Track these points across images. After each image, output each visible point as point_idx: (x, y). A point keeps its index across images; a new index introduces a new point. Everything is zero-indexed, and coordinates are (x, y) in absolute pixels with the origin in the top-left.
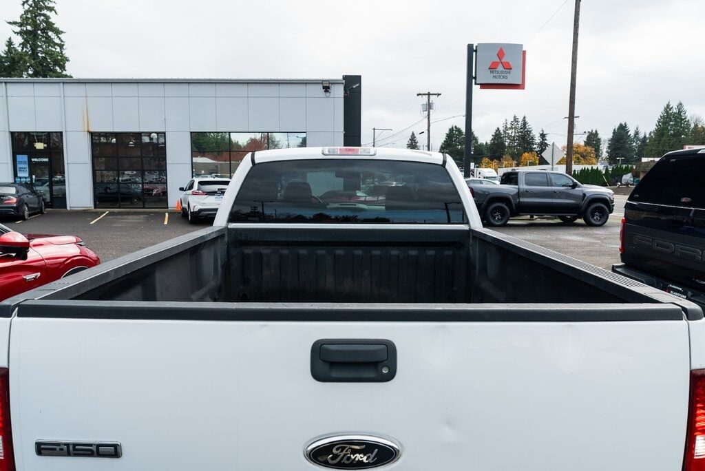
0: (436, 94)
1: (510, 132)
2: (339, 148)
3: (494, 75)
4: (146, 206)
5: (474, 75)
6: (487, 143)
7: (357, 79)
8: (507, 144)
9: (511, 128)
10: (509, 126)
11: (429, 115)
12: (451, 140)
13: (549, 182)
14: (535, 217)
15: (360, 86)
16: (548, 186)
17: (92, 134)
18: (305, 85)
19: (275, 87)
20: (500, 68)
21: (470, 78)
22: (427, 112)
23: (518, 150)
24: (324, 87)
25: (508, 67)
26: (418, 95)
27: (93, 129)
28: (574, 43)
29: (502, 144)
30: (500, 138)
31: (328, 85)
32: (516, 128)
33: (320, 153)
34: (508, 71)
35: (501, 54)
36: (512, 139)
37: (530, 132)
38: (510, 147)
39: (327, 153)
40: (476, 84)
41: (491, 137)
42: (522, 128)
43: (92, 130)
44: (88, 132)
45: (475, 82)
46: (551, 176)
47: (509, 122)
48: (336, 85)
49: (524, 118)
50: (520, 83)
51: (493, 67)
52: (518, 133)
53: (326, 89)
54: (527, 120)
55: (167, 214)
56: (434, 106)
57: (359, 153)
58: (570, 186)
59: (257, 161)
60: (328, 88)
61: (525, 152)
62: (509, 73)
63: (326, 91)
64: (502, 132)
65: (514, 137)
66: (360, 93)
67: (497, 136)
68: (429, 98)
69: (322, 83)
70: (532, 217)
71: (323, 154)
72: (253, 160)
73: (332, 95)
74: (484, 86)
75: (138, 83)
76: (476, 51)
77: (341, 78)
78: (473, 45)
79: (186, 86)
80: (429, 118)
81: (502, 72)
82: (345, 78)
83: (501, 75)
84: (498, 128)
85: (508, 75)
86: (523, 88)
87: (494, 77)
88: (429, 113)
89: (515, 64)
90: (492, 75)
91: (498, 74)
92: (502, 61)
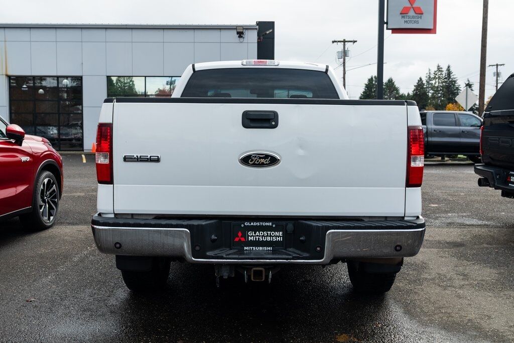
0: (351, 41)
1: (433, 82)
2: (253, 60)
3: (406, 20)
4: (61, 149)
5: (385, 21)
6: (408, 94)
7: (271, 25)
8: (430, 95)
9: (435, 78)
10: (432, 76)
11: (344, 63)
12: (371, 91)
13: (457, 123)
14: (446, 159)
15: (273, 33)
16: (456, 126)
17: (10, 77)
18: (219, 30)
19: (191, 33)
20: (412, 13)
21: (382, 23)
22: (342, 59)
23: (441, 101)
24: (238, 33)
25: (419, 12)
26: (333, 42)
27: (12, 72)
29: (425, 94)
30: (423, 88)
31: (242, 31)
32: (439, 78)
33: (241, 64)
34: (420, 15)
36: (436, 90)
37: (455, 81)
38: (433, 97)
39: (245, 64)
40: (387, 29)
41: (413, 88)
42: (446, 78)
43: (10, 73)
44: (7, 76)
45: (387, 27)
46: (459, 116)
47: (432, 72)
48: (249, 31)
49: (449, 67)
50: (432, 27)
51: (404, 12)
52: (442, 83)
53: (240, 34)
54: (452, 69)
55: (83, 156)
56: (350, 54)
57: (267, 64)
58: (478, 126)
59: (196, 69)
60: (242, 33)
61: (449, 103)
62: (421, 17)
63: (240, 37)
64: (424, 82)
65: (438, 87)
66: (274, 38)
67: (420, 85)
68: (344, 45)
69: (236, 29)
70: (443, 158)
71: (242, 64)
72: (194, 69)
73: (245, 40)
74: (395, 31)
75: (56, 28)
77: (255, 23)
79: (103, 31)
80: (344, 66)
81: (413, 17)
82: (259, 23)
83: (412, 20)
84: (421, 79)
85: (419, 20)
86: (435, 33)
87: (406, 22)
88: (344, 60)
89: (427, 9)
90: (403, 20)
91: (410, 19)
92: (414, 6)
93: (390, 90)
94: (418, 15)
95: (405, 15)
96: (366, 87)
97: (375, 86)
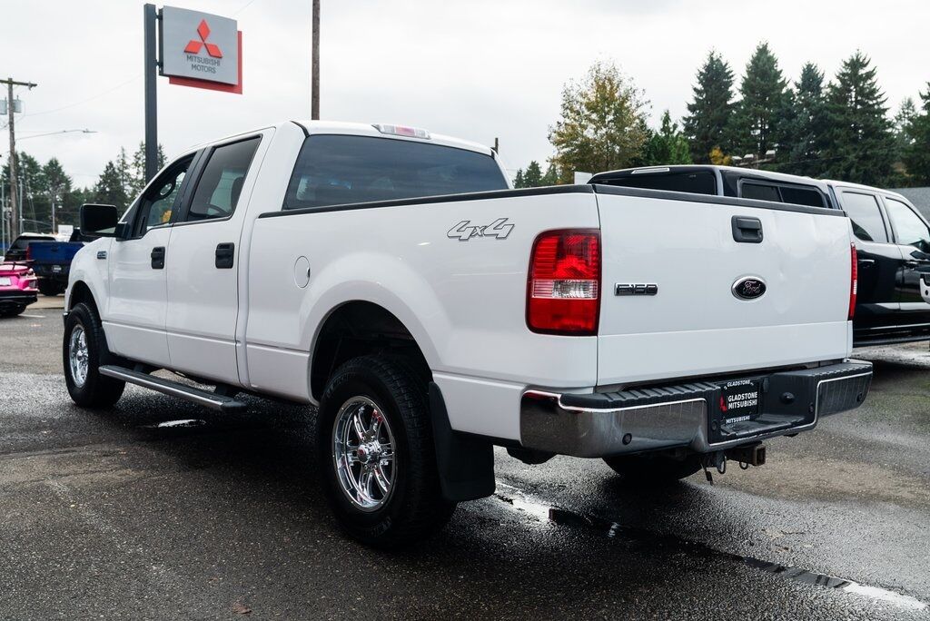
0: (26, 84)
3: (194, 63)
5: (157, 58)
11: (11, 123)
20: (203, 53)
21: (153, 65)
22: (7, 117)
25: (215, 54)
28: (314, 32)
29: (119, 192)
30: (115, 181)
34: (217, 60)
35: (203, 30)
40: (162, 74)
41: (98, 180)
45: (161, 72)
50: (235, 82)
51: (191, 51)
56: (24, 108)
59: (311, 132)
62: (218, 63)
64: (115, 170)
67: (109, 175)
68: (11, 89)
72: (305, 130)
74: (176, 79)
76: (161, 18)
78: (154, 7)
80: (12, 129)
81: (206, 60)
83: (205, 65)
84: (111, 164)
85: (216, 66)
86: (240, 92)
87: (194, 66)
88: (12, 118)
89: (227, 50)
90: (190, 63)
91: (200, 64)
92: (206, 42)
93: (53, 179)
94: (215, 59)
95: (192, 55)
96: (4, 172)
97: (23, 172)
